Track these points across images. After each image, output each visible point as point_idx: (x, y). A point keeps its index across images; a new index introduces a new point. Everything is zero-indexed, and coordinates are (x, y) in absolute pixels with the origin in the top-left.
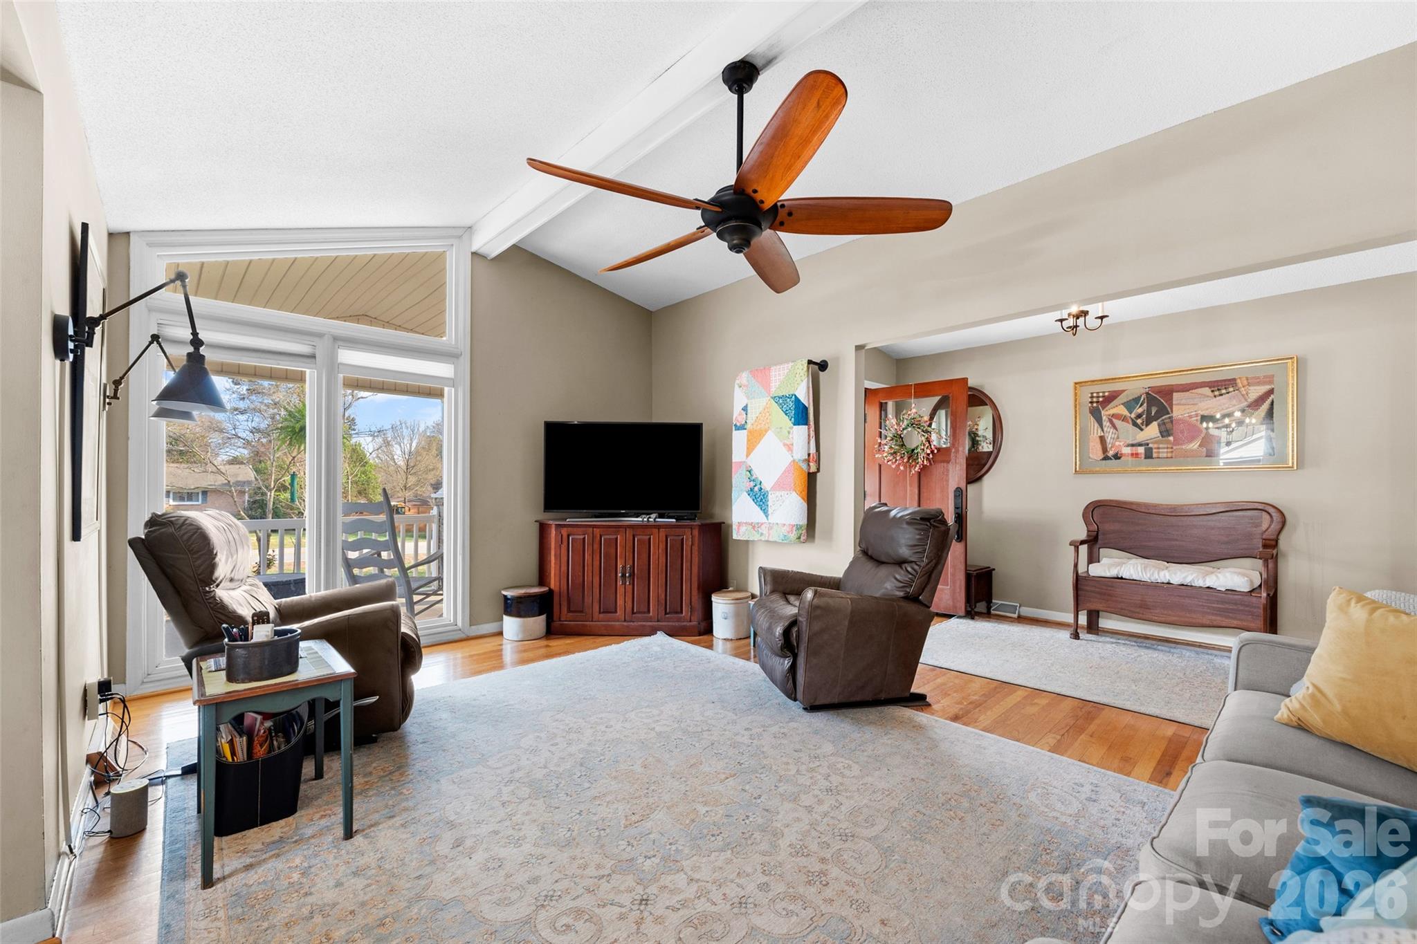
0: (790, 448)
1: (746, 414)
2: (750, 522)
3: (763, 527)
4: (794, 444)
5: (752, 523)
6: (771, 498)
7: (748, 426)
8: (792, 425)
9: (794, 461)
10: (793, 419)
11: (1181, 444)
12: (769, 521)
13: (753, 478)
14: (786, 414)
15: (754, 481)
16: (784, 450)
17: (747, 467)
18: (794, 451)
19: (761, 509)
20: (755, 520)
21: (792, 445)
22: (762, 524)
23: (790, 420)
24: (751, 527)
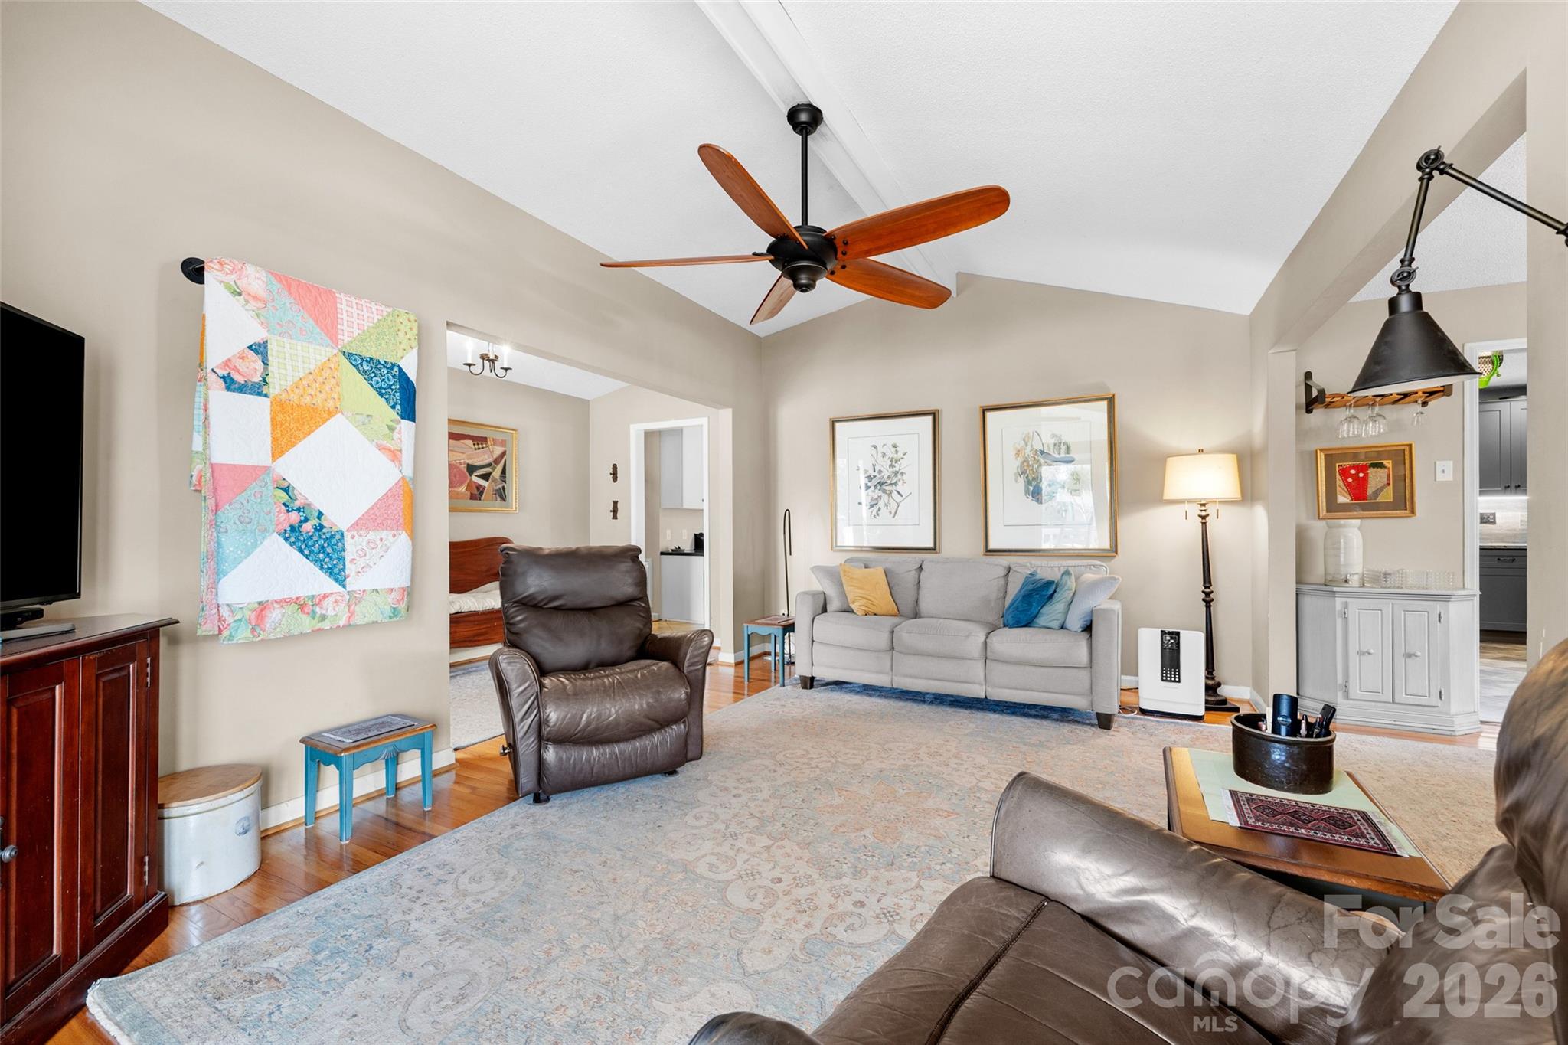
0: (395, 455)
1: (266, 364)
2: (294, 597)
3: (325, 602)
4: (404, 452)
5: (297, 598)
6: (352, 547)
7: (275, 388)
8: (398, 417)
9: (403, 478)
10: (398, 407)
11: (455, 487)
12: (348, 590)
13: (297, 504)
14: (381, 395)
15: (299, 510)
16: (383, 459)
17: (274, 481)
18: (403, 464)
19: (321, 568)
20: (304, 591)
21: (401, 451)
22: (325, 596)
23: (393, 407)
24: (297, 607)
